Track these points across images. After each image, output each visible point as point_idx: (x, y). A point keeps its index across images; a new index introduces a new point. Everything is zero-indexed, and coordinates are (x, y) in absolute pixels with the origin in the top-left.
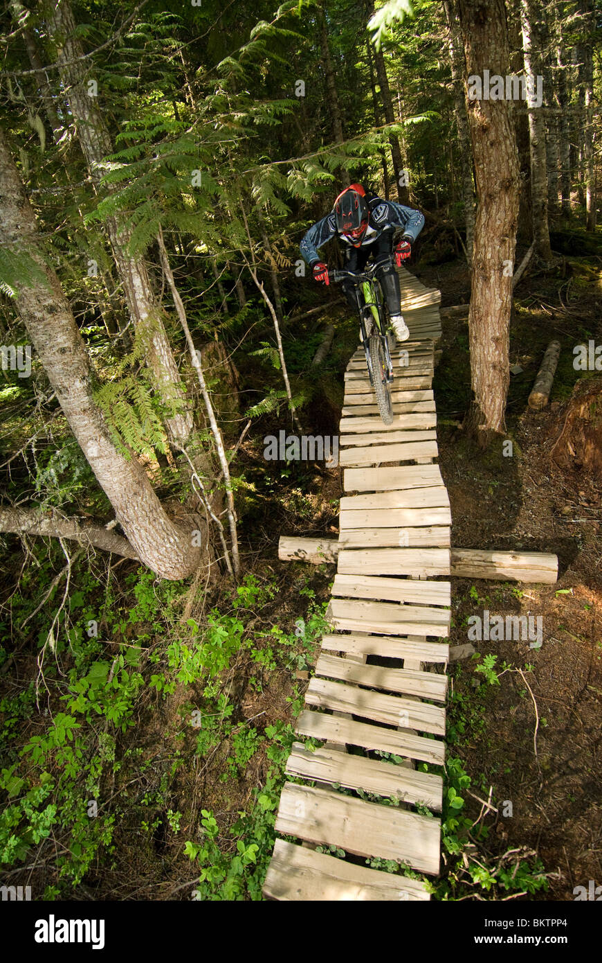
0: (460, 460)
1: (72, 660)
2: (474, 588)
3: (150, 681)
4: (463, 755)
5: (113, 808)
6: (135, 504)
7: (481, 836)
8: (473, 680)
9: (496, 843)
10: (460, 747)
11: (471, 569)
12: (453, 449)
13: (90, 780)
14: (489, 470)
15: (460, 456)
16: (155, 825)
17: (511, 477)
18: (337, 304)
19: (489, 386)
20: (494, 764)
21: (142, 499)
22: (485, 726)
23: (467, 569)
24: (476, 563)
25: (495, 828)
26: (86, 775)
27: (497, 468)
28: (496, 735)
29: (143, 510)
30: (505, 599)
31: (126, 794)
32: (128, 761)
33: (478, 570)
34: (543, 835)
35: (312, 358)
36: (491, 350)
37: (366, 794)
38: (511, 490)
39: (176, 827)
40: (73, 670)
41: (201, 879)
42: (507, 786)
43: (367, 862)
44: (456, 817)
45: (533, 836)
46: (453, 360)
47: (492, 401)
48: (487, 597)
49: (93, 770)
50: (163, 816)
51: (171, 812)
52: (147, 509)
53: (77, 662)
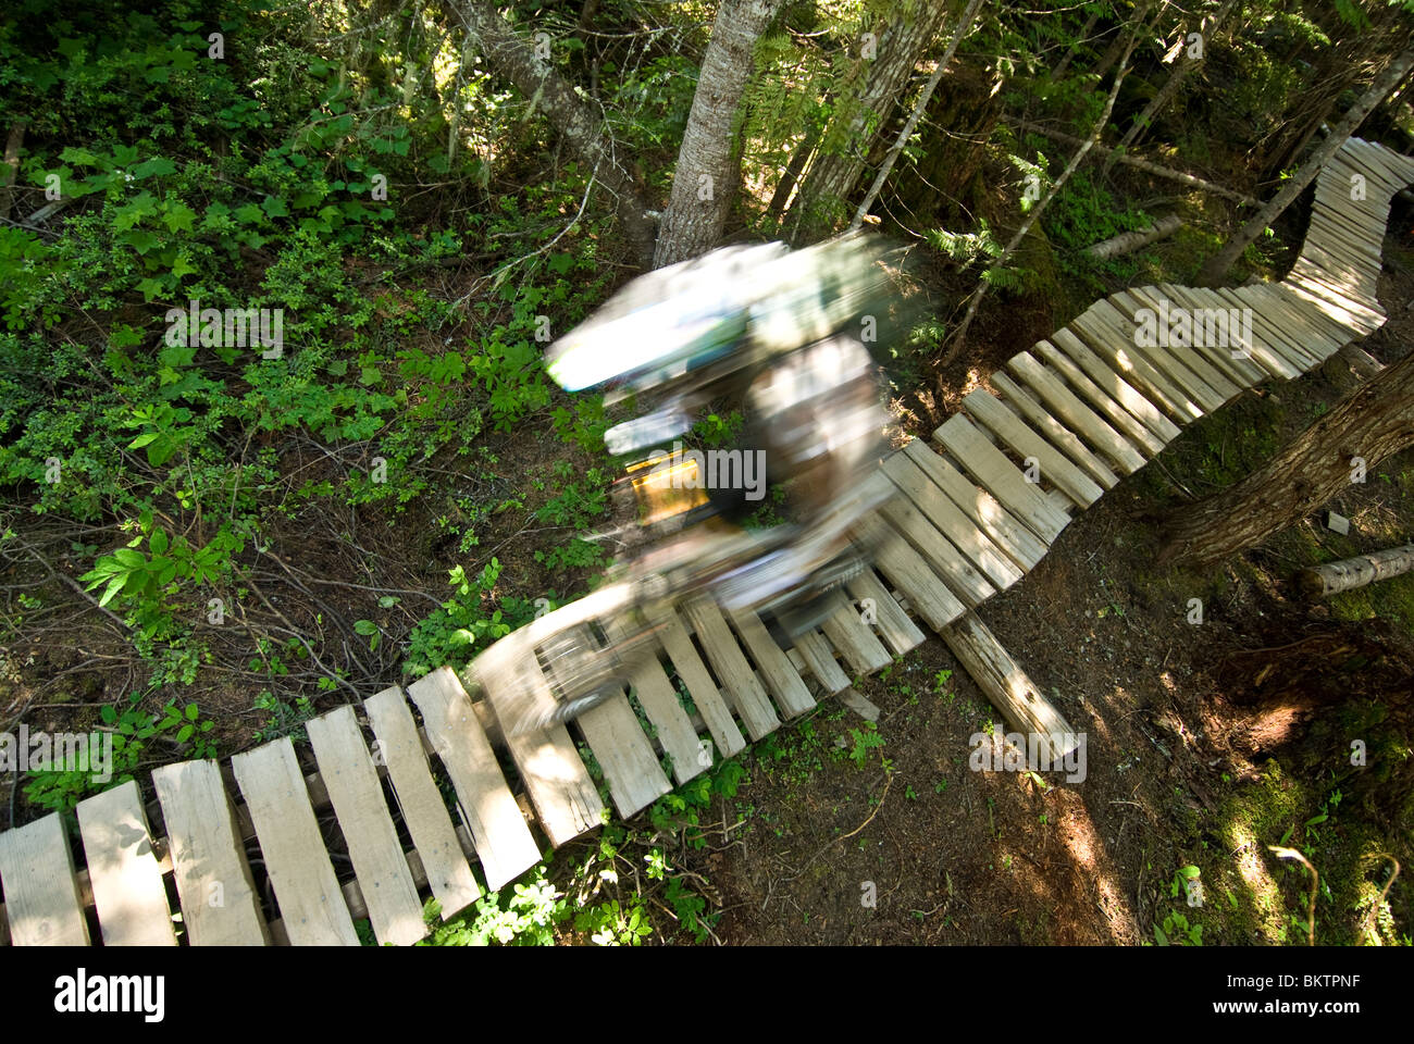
0: (1113, 545)
1: (510, 318)
2: (949, 673)
3: (554, 410)
4: (756, 776)
5: (431, 480)
6: (692, 216)
7: (693, 842)
8: (842, 737)
9: (699, 862)
10: (760, 768)
11: (969, 655)
12: (1121, 526)
13: (433, 437)
14: (1133, 592)
15: (1119, 541)
16: (452, 529)
17: (1147, 625)
18: (1224, 198)
19: (1262, 501)
20: (772, 814)
21: (705, 218)
22: (804, 780)
23: (965, 649)
24: (982, 655)
25: (712, 852)
26: (434, 429)
27: (1145, 597)
28: (805, 799)
29: (695, 232)
30: (970, 718)
31: (452, 481)
32: (477, 456)
33: (976, 664)
34: (747, 909)
35: (1099, 241)
36: (1322, 461)
37: (635, 699)
38: (1128, 636)
39: (464, 548)
40: (502, 328)
41: (445, 605)
42: (763, 841)
43: (581, 744)
44: (689, 805)
45: (736, 897)
46: (1275, 428)
47: (1243, 522)
48: (953, 696)
49: (441, 431)
50: (463, 527)
51: (472, 531)
52: (699, 235)
53: (512, 325)
